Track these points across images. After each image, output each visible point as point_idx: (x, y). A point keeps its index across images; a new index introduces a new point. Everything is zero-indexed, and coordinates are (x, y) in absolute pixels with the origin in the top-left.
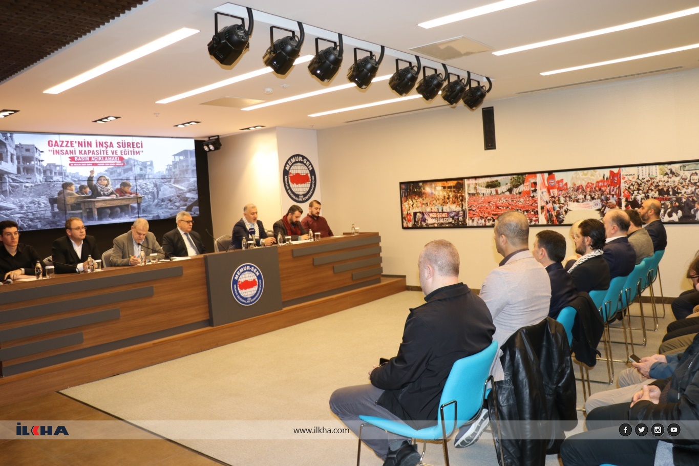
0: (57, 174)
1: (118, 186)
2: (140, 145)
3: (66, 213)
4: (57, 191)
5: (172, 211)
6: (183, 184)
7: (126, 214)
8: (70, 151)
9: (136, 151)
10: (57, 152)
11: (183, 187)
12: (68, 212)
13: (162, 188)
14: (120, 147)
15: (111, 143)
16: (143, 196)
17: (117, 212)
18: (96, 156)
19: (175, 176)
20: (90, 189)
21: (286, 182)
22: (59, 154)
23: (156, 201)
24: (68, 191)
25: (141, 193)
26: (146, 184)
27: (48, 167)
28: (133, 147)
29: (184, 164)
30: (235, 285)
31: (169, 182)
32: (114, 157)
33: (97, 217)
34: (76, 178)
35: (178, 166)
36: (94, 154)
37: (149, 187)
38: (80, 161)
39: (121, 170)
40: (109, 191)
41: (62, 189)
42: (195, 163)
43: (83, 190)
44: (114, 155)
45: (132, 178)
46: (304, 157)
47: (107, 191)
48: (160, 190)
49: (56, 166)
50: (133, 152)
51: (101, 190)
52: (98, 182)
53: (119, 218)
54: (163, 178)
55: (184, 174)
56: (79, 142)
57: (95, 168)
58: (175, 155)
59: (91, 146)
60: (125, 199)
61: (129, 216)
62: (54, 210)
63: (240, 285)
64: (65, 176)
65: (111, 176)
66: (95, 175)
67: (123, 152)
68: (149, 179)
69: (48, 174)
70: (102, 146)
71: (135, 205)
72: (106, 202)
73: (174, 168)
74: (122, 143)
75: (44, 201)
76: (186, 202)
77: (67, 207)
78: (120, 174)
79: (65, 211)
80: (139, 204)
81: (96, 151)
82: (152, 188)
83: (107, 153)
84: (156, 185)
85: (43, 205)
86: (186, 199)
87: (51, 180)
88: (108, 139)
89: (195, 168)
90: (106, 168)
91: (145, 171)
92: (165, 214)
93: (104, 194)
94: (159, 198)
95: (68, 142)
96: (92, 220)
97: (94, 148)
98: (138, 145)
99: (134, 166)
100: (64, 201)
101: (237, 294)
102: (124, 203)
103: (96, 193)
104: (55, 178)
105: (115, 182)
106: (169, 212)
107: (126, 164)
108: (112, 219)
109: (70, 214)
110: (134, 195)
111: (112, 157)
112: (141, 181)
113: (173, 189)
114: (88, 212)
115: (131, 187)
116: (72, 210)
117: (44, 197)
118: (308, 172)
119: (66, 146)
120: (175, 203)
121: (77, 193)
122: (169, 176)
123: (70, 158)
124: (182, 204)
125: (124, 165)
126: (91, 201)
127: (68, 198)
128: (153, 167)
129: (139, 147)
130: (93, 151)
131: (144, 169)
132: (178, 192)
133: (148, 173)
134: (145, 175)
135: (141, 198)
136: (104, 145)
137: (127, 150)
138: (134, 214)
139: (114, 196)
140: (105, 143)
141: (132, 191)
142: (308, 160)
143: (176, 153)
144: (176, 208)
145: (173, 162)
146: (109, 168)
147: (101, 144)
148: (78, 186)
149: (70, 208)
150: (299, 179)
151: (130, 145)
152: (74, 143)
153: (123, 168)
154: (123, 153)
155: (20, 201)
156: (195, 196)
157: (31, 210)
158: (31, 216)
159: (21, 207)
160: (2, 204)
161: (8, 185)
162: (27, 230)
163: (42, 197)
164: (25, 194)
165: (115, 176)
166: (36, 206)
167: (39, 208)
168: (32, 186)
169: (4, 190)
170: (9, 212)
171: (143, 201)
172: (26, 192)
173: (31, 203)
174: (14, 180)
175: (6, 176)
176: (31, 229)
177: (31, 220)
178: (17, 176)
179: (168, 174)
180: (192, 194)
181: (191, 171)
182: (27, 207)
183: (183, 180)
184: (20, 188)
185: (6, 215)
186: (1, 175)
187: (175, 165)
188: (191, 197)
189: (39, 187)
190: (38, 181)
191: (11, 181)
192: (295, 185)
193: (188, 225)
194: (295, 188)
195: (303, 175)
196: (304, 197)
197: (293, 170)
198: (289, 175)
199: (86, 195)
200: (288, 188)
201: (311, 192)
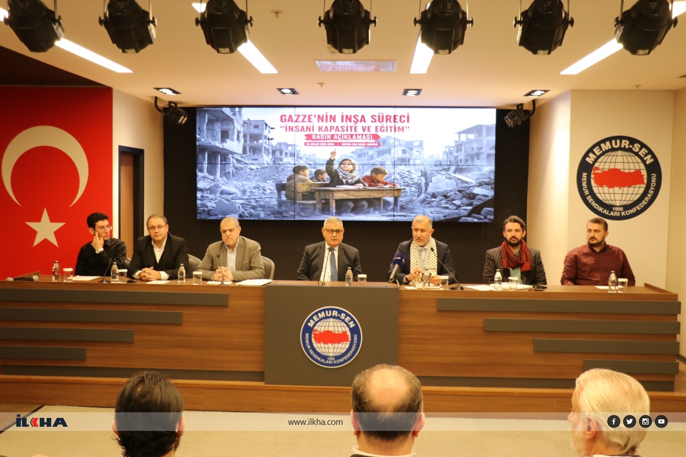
0: (289, 155)
1: (368, 173)
2: (406, 119)
3: (295, 203)
4: (287, 175)
5: (447, 211)
6: (470, 175)
7: (375, 210)
8: (307, 127)
9: (399, 128)
10: (291, 129)
11: (470, 178)
12: (298, 202)
13: (433, 179)
14: (376, 121)
15: (363, 116)
16: (403, 187)
17: (363, 206)
18: (340, 133)
19: (457, 162)
20: (329, 175)
21: (584, 184)
22: (292, 130)
24: (301, 176)
25: (400, 184)
26: (409, 171)
27: (278, 147)
28: (395, 121)
29: (475, 146)
30: (307, 335)
31: (448, 170)
32: (366, 135)
33: (334, 211)
34: (311, 161)
35: (463, 148)
36: (339, 131)
37: (413, 176)
38: (318, 139)
39: (373, 153)
40: (354, 179)
41: (293, 173)
42: (494, 144)
43: (320, 175)
44: (366, 132)
45: (389, 162)
46: (633, 141)
47: (352, 178)
48: (431, 182)
49: (287, 145)
50: (393, 129)
51: (343, 177)
52: (340, 167)
53: (365, 214)
54: (439, 164)
55: (473, 160)
56: (319, 116)
57: (338, 148)
58: (460, 133)
59: (334, 121)
60: (375, 190)
61: (379, 213)
62: (280, 198)
63: (315, 335)
64: (298, 157)
65: (359, 159)
66: (338, 158)
67: (379, 128)
68: (414, 165)
69: (278, 154)
70: (350, 121)
71: (391, 200)
72: (349, 192)
73: (457, 152)
74: (379, 116)
75: (270, 186)
76: (473, 201)
77: (297, 195)
78: (372, 157)
79: (295, 200)
80: (396, 199)
81: (341, 127)
82: (418, 178)
83: (355, 129)
84: (424, 174)
85: (268, 191)
86: (472, 196)
87: (281, 163)
88: (359, 112)
89: (493, 152)
90: (353, 149)
91: (410, 154)
92: (436, 215)
93: (347, 182)
94: (428, 192)
95: (305, 116)
96: (328, 214)
97: (338, 123)
98: (403, 119)
99: (394, 146)
100: (295, 187)
101: (309, 347)
103: (336, 180)
104: (285, 160)
105: (363, 167)
106: (442, 213)
107: (381, 144)
108: (355, 214)
109: (300, 204)
110: (390, 186)
111: (362, 135)
112: (402, 168)
113: (452, 181)
114: (323, 204)
115: (386, 175)
116: (303, 200)
117: (270, 182)
118: (642, 166)
119: (303, 121)
120: (453, 200)
121: (311, 179)
122: (447, 161)
123: (306, 135)
124: (465, 203)
125: (379, 145)
126: (329, 191)
127: (299, 185)
128: (423, 149)
129: (404, 121)
130: (337, 127)
131: (408, 151)
132: (460, 185)
133: (414, 157)
134: (409, 160)
135: (400, 190)
136: (353, 119)
137: (385, 126)
138: (388, 211)
140: (354, 116)
141: (388, 181)
142: (643, 145)
143: (462, 130)
144: (455, 207)
145: (456, 141)
146: (356, 150)
147: (348, 118)
148: (314, 170)
149: (301, 198)
150: (616, 178)
151: (390, 120)
152: (312, 117)
153: (377, 149)
154: (379, 130)
155: (243, 185)
156: (490, 193)
157: (254, 196)
158: (253, 203)
159: (244, 192)
160: (224, 188)
161: (231, 166)
162: (248, 219)
163: (268, 181)
164: (249, 177)
165: (365, 160)
166: (260, 192)
167: (264, 193)
168: (257, 169)
169: (227, 171)
170: (230, 196)
171: (402, 195)
172: (250, 175)
173: (255, 188)
174: (238, 161)
175: (230, 156)
176: (252, 219)
177: (254, 208)
178: (242, 157)
179: (446, 160)
180: (484, 190)
181: (485, 156)
182: (250, 192)
183: (470, 168)
184: (244, 171)
185: (227, 200)
186: (225, 155)
187: (459, 146)
188: (482, 194)
189: (266, 170)
190: (265, 163)
191: (235, 162)
192: (606, 189)
193: (331, 235)
194: (604, 193)
195: (627, 171)
196: (625, 210)
197: (603, 164)
198: (593, 172)
199: (322, 182)
200: (587, 192)
201: (644, 203)
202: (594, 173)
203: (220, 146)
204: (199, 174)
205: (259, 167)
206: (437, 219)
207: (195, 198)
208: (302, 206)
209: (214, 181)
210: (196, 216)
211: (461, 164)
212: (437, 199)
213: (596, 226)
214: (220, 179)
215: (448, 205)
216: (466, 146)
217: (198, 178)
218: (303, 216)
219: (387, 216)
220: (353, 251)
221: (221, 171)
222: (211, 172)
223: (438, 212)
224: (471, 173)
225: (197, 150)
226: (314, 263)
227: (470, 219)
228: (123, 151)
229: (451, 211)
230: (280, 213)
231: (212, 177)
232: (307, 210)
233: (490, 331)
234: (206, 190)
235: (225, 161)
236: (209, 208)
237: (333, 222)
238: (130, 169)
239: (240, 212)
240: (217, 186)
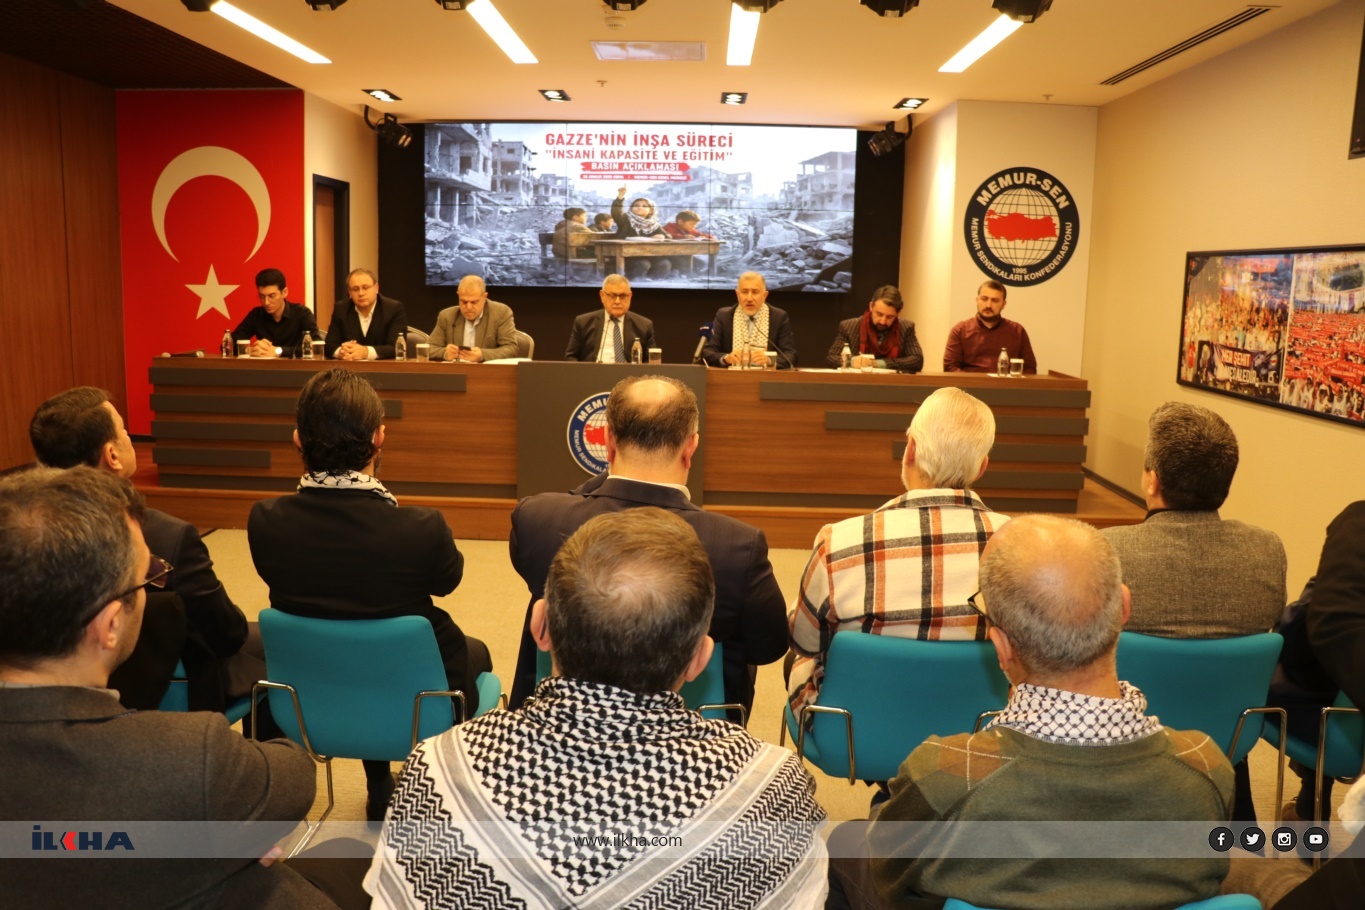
0: (557, 192)
1: (672, 219)
2: (727, 141)
3: (566, 262)
4: (555, 222)
5: (785, 276)
6: (818, 224)
7: (682, 273)
8: (584, 152)
9: (717, 154)
10: (561, 154)
11: (818, 229)
12: (571, 260)
13: (766, 229)
14: (683, 143)
15: (665, 137)
16: (723, 241)
17: (664, 267)
18: (632, 160)
19: (800, 205)
20: (616, 221)
21: (975, 234)
22: (563, 156)
23: (750, 253)
24: (575, 223)
25: (718, 235)
26: (731, 218)
27: (542, 181)
28: (711, 145)
29: (826, 182)
30: (577, 432)
31: (786, 216)
32: (669, 164)
34: (590, 201)
35: (809, 185)
36: (630, 157)
37: (737, 224)
38: (601, 170)
39: (679, 190)
40: (652, 228)
41: (563, 219)
42: (852, 179)
44: (670, 160)
45: (702, 204)
46: (1041, 175)
47: (649, 226)
48: (762, 233)
49: (555, 178)
50: (709, 156)
51: (636, 225)
52: (631, 210)
53: (666, 278)
54: (774, 207)
55: (823, 203)
56: (602, 136)
57: (629, 183)
58: (804, 163)
59: (624, 142)
60: (682, 244)
61: (688, 277)
62: (546, 255)
63: (589, 433)
64: (571, 196)
65: (659, 199)
66: (628, 197)
67: (688, 155)
68: (739, 208)
69: (542, 191)
70: (647, 143)
71: (705, 258)
72: (644, 247)
73: (800, 190)
74: (689, 137)
75: (530, 237)
76: (822, 261)
77: (569, 250)
78: (677, 197)
79: (566, 257)
80: (712, 257)
81: (634, 152)
82: (743, 227)
83: (654, 155)
84: (753, 222)
85: (528, 245)
86: (821, 255)
87: (546, 203)
88: (660, 130)
89: (852, 191)
90: (651, 184)
91: (732, 192)
93: (641, 232)
94: (758, 247)
95: (581, 136)
97: (630, 146)
98: (723, 141)
99: (710, 181)
100: (566, 239)
101: (579, 449)
102: (681, 251)
103: (625, 228)
104: (553, 199)
105: (665, 211)
106: (778, 278)
107: (692, 177)
108: (653, 279)
109: (573, 263)
110: (704, 238)
111: (664, 164)
112: (721, 212)
113: (792, 232)
114: (607, 264)
115: (699, 223)
116: (578, 256)
117: (531, 231)
118: (1054, 212)
119: (578, 143)
120: (794, 259)
121: (590, 227)
122: (785, 204)
123: (583, 164)
124: (811, 264)
125: (688, 178)
127: (572, 236)
128: (751, 186)
129: (725, 145)
130: (628, 152)
131: (730, 188)
132: (804, 239)
133: (738, 197)
134: (731, 201)
135: (717, 244)
136: (651, 141)
137: (697, 152)
138: (700, 274)
139: (661, 238)
140: (653, 137)
141: (700, 230)
142: (1055, 182)
143: (808, 159)
144: (796, 270)
145: (799, 175)
146: (656, 185)
147: (644, 140)
148: (594, 215)
149: (575, 254)
150: (1019, 227)
151: (704, 142)
152: (592, 137)
153: (684, 185)
154: (688, 157)
155: (492, 236)
156: (846, 250)
157: (507, 251)
158: (507, 262)
159: (493, 246)
160: (464, 239)
161: (475, 208)
162: (499, 285)
163: (527, 231)
164: (500, 224)
165: (667, 200)
166: (516, 245)
167: (522, 249)
168: (512, 212)
169: (468, 216)
170: (473, 252)
171: (720, 251)
172: (502, 221)
173: (509, 240)
174: (485, 201)
175: (473, 194)
176: (505, 284)
177: (507, 269)
178: (490, 195)
179: (784, 201)
180: (838, 246)
181: (840, 196)
182: (502, 246)
183: (819, 215)
184: (493, 215)
185: (468, 257)
186: (465, 191)
187: (803, 182)
188: (835, 251)
189: (525, 214)
190: (524, 203)
191: (480, 202)
192: (1004, 242)
193: (612, 301)
194: (1001, 247)
195: (1033, 217)
196: (1029, 272)
197: (1000, 206)
198: (986, 217)
199: (606, 232)
200: (978, 246)
201: (1055, 263)
202: (989, 220)
203: (459, 179)
204: (429, 220)
205: (514, 210)
206: (770, 287)
207: (423, 255)
208: (576, 267)
209: (450, 230)
210: (425, 281)
211: (806, 208)
212: (771, 259)
213: (993, 293)
214: (458, 227)
215: (786, 268)
216: (814, 182)
217: (427, 225)
218: (578, 281)
219: (699, 282)
220: (645, 322)
221: (460, 216)
222: (446, 216)
223: (771, 277)
224: (820, 222)
225: (426, 185)
226: (589, 341)
227: (817, 288)
228: (321, 183)
229: (790, 276)
230: (545, 276)
231: (447, 225)
232: (583, 273)
233: (835, 429)
234: (439, 243)
235: (466, 200)
236: (443, 270)
237: (616, 285)
238: (330, 210)
239: (488, 275)
240: (454, 238)
